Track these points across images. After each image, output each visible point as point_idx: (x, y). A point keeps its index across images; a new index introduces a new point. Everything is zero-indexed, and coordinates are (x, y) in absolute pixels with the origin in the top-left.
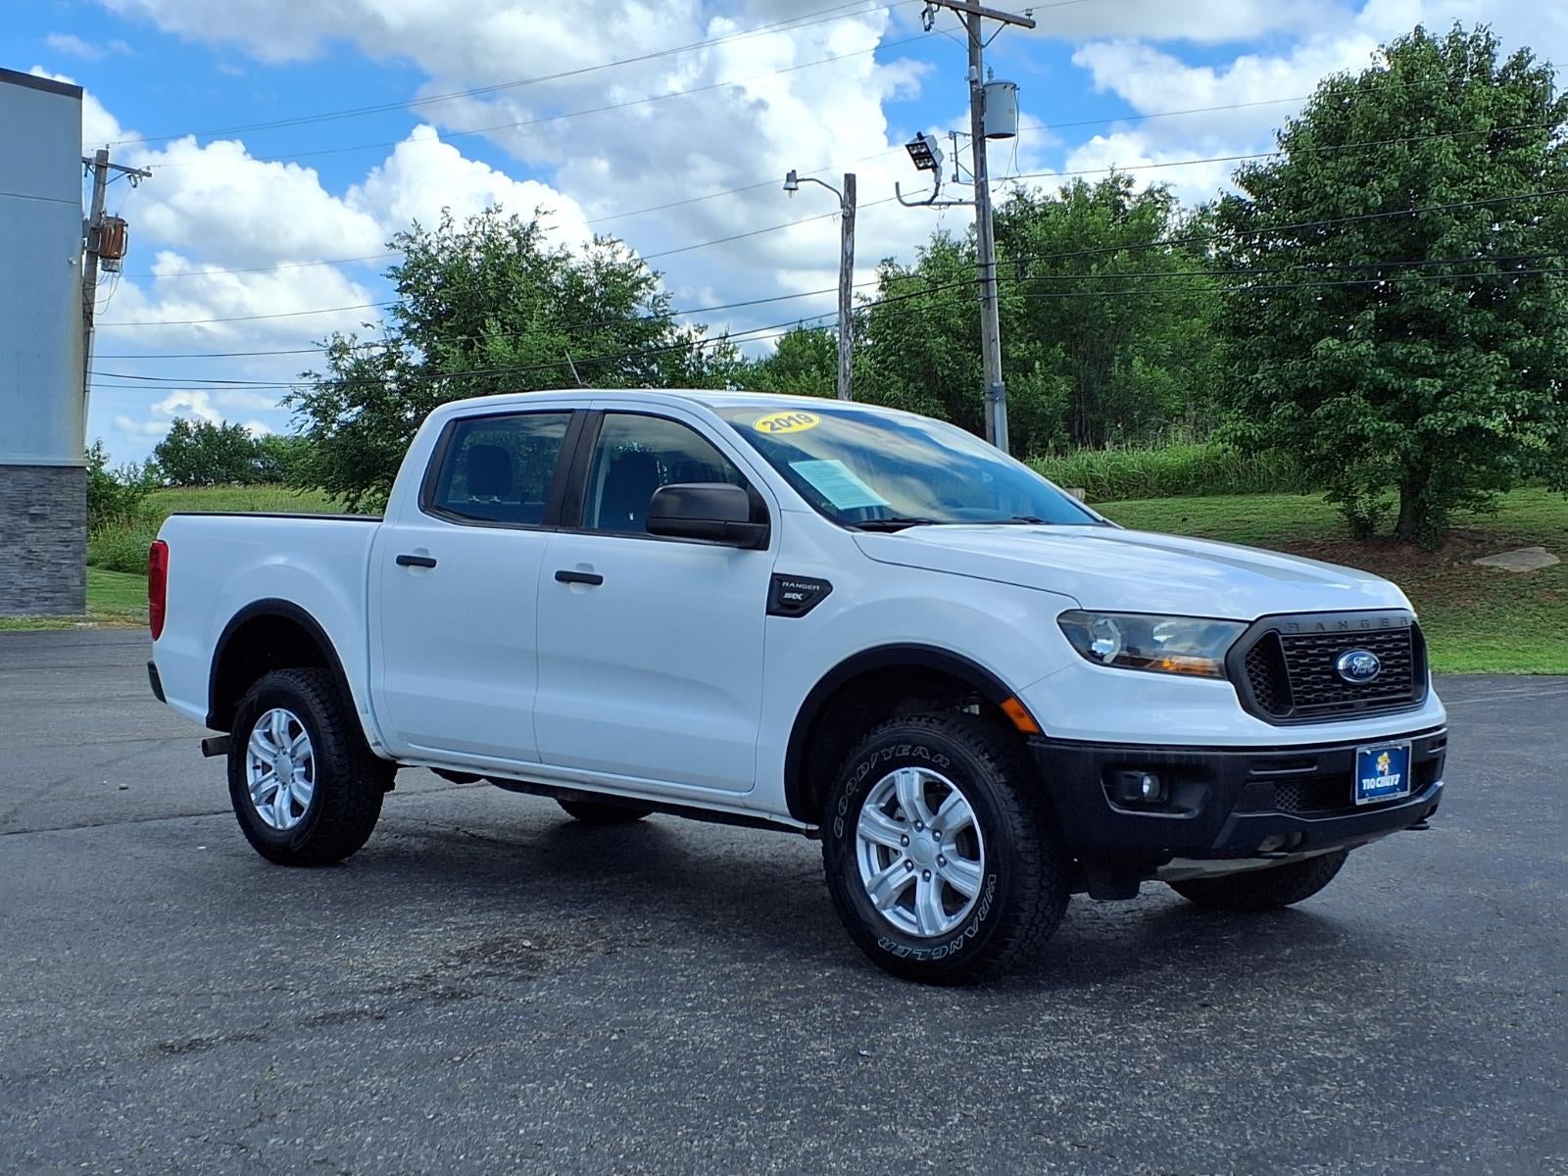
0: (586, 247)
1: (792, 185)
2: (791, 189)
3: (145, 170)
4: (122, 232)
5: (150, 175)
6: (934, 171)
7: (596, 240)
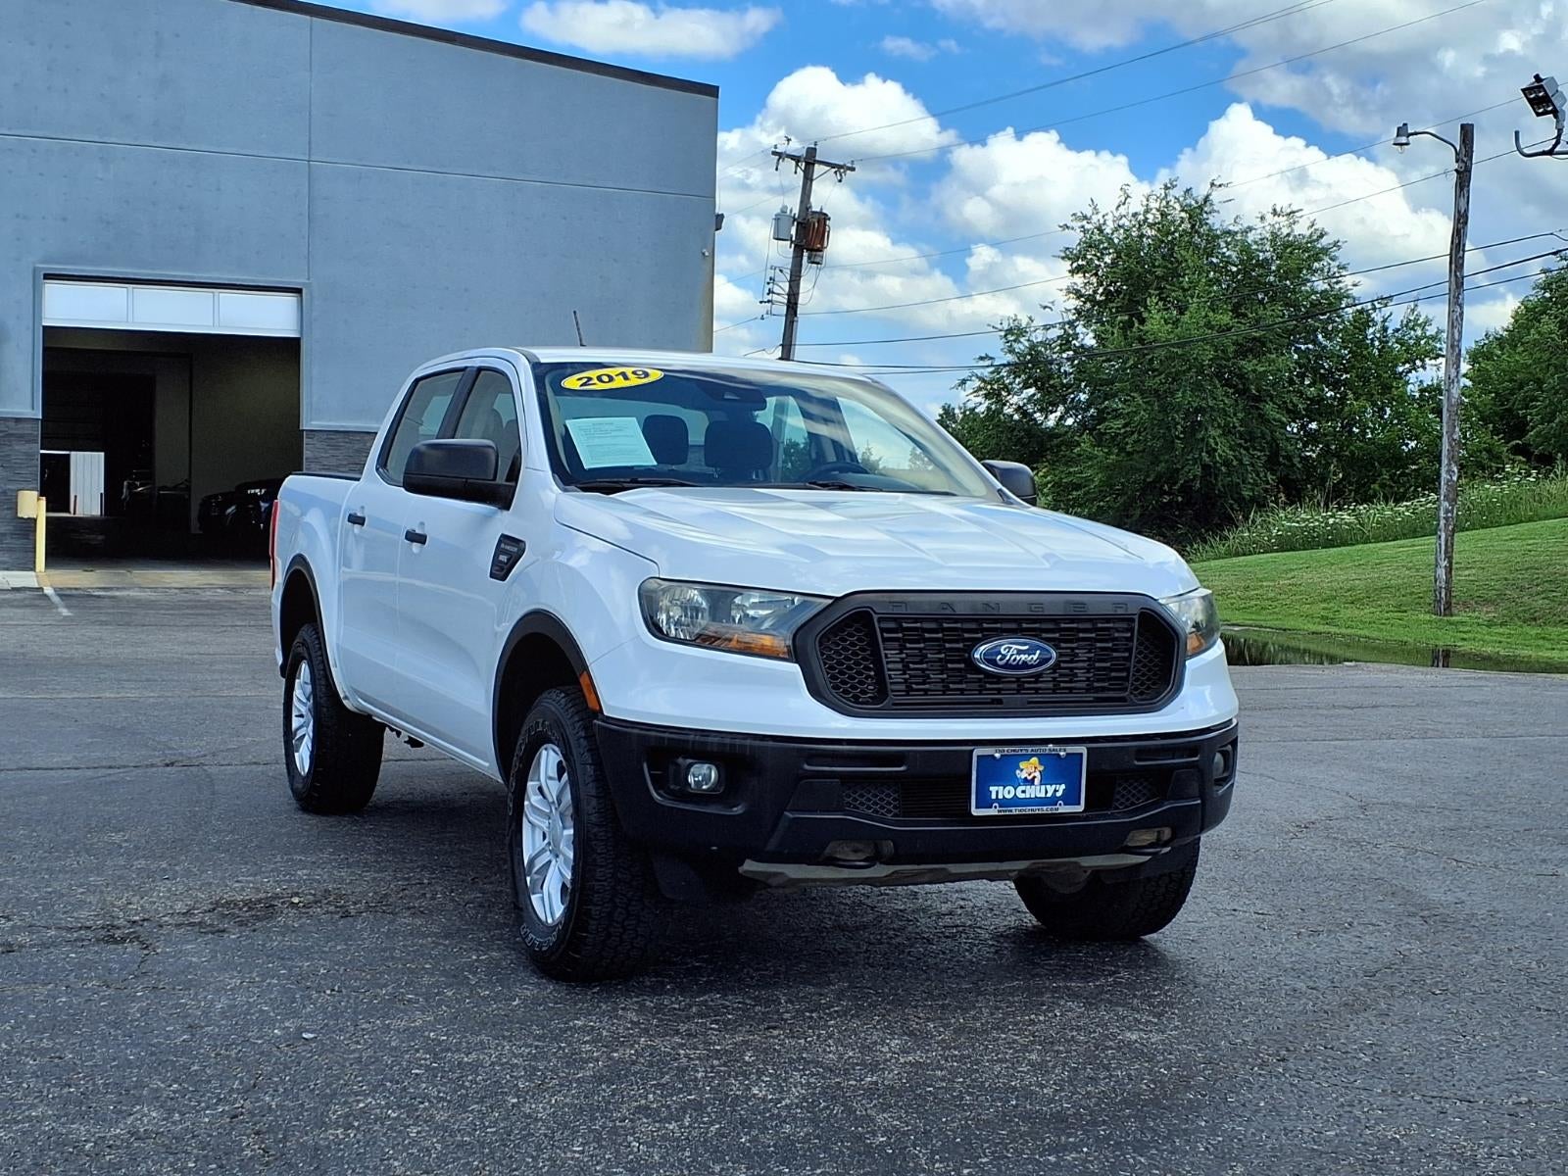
0: (1262, 218)
1: (1403, 140)
2: (1402, 144)
3: (849, 165)
4: (825, 224)
5: (853, 169)
6: (1556, 117)
7: (1275, 210)
